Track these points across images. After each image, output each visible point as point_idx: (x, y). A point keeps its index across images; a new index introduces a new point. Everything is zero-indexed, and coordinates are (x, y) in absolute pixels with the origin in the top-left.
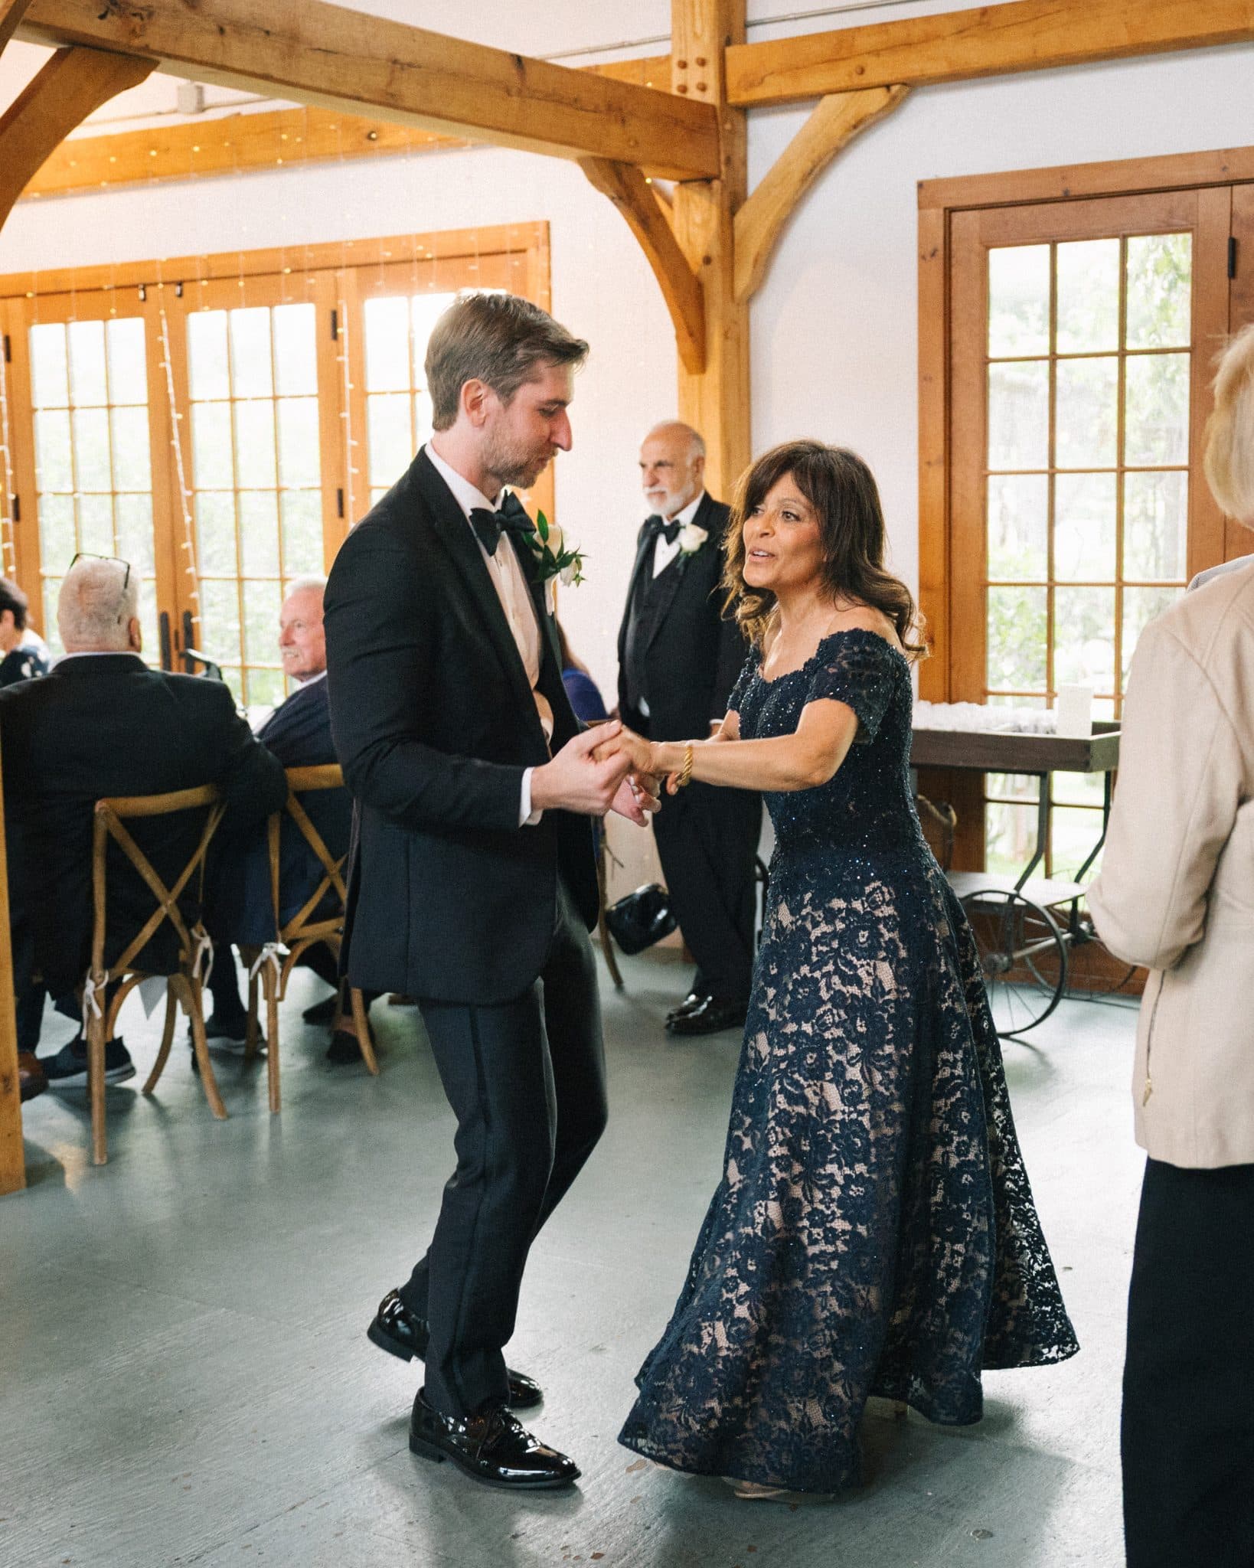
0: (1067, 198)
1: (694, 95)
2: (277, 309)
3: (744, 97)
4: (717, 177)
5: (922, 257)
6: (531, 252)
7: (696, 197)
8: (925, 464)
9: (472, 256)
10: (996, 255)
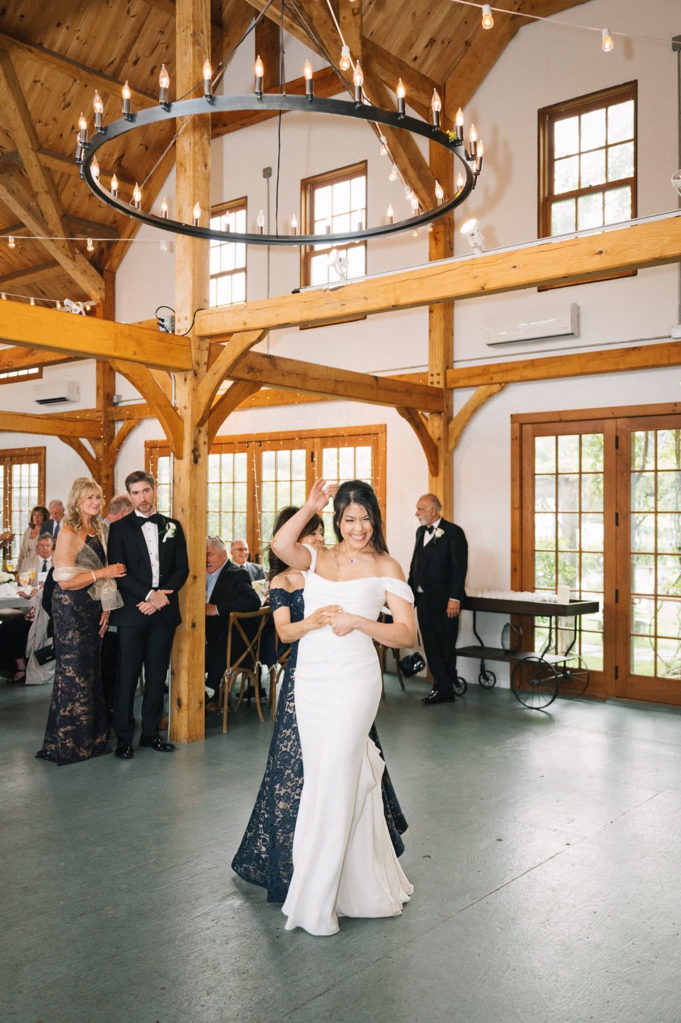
0: (561, 421)
1: (436, 385)
2: (294, 451)
3: (453, 386)
4: (443, 412)
5: (512, 439)
6: (380, 434)
7: (436, 418)
8: (513, 508)
9: (360, 435)
10: (537, 438)
